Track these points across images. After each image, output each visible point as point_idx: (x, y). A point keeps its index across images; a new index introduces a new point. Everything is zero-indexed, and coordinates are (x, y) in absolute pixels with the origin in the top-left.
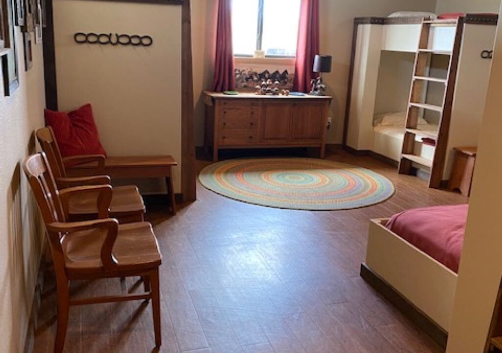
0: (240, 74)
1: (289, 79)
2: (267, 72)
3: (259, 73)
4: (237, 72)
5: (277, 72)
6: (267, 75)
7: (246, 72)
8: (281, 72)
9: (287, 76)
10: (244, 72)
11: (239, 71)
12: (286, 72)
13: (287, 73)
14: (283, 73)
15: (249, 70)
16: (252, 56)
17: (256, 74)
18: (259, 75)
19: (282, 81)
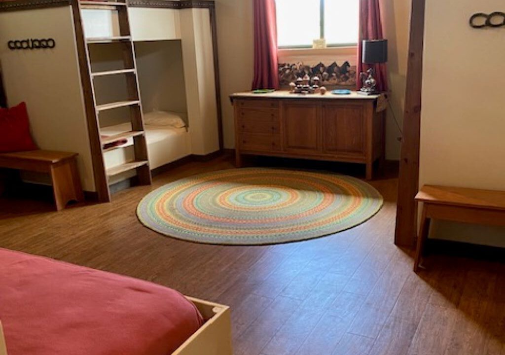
0: (290, 69)
1: (351, 72)
2: (321, 65)
3: (311, 66)
4: (286, 67)
5: (334, 64)
6: (321, 69)
7: (298, 66)
8: (340, 64)
9: (348, 69)
10: (294, 67)
11: (288, 65)
12: (347, 64)
13: (349, 66)
14: (344, 65)
15: (301, 63)
16: (311, 47)
17: (308, 68)
18: (312, 69)
19: (342, 76)
